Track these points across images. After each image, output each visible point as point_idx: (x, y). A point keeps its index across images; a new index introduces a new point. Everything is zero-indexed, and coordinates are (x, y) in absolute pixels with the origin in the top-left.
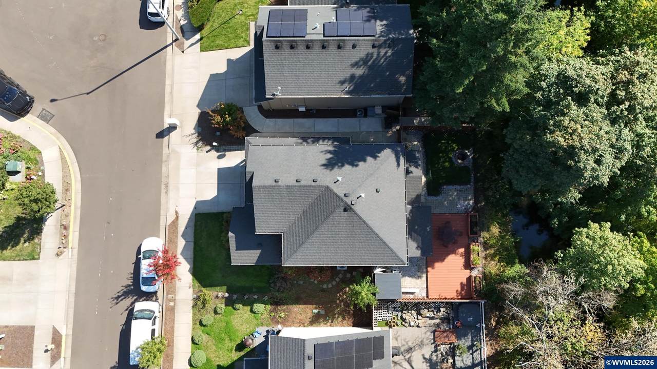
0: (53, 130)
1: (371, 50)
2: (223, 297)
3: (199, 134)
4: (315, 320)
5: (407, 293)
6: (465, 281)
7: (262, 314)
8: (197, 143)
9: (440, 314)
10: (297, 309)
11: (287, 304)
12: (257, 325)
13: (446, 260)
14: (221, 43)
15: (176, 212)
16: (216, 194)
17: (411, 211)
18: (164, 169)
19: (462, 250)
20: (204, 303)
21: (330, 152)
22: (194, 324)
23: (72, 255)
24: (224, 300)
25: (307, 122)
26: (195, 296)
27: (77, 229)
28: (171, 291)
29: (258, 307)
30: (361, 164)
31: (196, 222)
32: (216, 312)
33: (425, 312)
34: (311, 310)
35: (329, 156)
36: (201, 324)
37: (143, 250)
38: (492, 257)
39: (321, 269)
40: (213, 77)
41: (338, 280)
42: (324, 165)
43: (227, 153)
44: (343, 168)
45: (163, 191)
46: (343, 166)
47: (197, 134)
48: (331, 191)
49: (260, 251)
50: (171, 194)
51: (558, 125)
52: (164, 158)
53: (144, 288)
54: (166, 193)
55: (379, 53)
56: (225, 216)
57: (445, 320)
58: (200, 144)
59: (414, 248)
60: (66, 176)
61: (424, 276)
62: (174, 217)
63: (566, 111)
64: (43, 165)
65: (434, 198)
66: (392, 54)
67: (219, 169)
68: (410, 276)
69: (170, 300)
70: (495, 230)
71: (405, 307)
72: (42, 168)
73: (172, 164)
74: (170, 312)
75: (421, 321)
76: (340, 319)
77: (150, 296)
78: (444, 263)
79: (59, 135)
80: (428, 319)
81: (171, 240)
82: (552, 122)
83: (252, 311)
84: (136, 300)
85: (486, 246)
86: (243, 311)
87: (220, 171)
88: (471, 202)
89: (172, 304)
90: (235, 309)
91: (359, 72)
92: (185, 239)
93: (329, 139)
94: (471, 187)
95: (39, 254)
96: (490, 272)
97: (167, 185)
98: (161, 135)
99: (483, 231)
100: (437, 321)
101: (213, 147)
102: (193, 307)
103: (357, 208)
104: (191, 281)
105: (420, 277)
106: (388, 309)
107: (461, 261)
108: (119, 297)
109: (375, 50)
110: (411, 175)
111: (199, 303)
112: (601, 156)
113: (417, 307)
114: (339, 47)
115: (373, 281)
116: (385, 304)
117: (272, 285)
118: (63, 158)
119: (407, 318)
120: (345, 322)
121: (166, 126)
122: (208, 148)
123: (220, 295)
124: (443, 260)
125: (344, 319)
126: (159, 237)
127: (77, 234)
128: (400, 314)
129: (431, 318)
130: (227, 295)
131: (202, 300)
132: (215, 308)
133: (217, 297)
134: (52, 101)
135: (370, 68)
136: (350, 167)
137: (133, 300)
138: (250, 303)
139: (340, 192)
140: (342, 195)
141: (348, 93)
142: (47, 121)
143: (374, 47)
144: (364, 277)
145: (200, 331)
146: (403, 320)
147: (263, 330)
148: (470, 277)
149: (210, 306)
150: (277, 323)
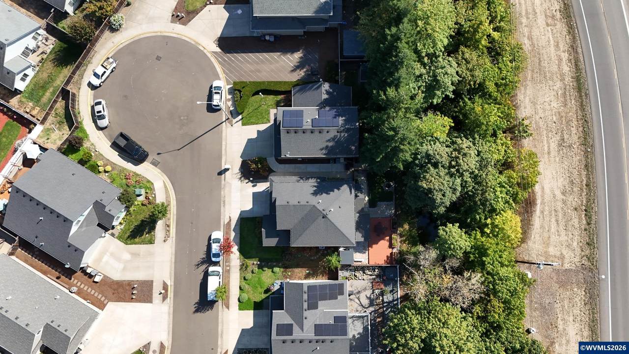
0: (159, 171)
1: (337, 134)
2: (257, 264)
3: (242, 173)
4: (307, 277)
5: (358, 262)
6: (389, 255)
7: (278, 273)
8: (241, 178)
9: (376, 273)
10: (297, 270)
11: (292, 268)
12: (276, 279)
13: (379, 243)
14: (254, 121)
15: (230, 217)
16: (252, 207)
17: (359, 217)
18: (222, 193)
19: (388, 238)
20: (246, 268)
21: (315, 186)
22: (241, 279)
23: (172, 241)
24: (257, 266)
25: (302, 166)
26: (241, 264)
27: (175, 227)
28: (228, 261)
29: (276, 269)
30: (331, 193)
31: (241, 222)
32: (253, 272)
33: (367, 272)
34: (305, 271)
35: (315, 188)
36: (245, 279)
37: (212, 238)
38: (404, 241)
39: (311, 248)
40: (250, 141)
41: (320, 254)
42: (312, 194)
43: (257, 184)
44: (322, 195)
45: (222, 205)
46: (322, 194)
47: (240, 173)
48: (316, 207)
49: (278, 239)
50: (227, 206)
51: (424, 177)
52: (222, 187)
53: (214, 259)
54: (224, 206)
55: (340, 135)
56: (257, 219)
57: (377, 276)
58: (243, 179)
59: (360, 237)
60: (168, 197)
61: (367, 252)
62: (228, 220)
63: (428, 171)
64: (154, 191)
65: (373, 209)
66: (348, 136)
67: (253, 193)
68: (359, 252)
69: (227, 266)
70: (406, 227)
71: (357, 269)
72: (154, 193)
73: (227, 190)
74: (227, 272)
75: (365, 277)
76: (321, 276)
77: (216, 264)
78: (378, 245)
79: (163, 174)
80: (369, 276)
81: (227, 233)
82: (422, 176)
83: (272, 272)
84: (209, 266)
85: (401, 236)
86: (268, 272)
87: (254, 194)
88: (393, 211)
89: (228, 268)
90: (263, 271)
91: (330, 144)
92: (234, 232)
93: (315, 178)
94: (393, 202)
95: (154, 241)
96: (403, 250)
97: (224, 201)
98: (220, 174)
99: (399, 227)
100: (374, 277)
101: (250, 181)
102: (240, 270)
103: (329, 216)
104: (239, 255)
105: (365, 253)
106: (347, 270)
107: (388, 244)
108: (199, 264)
109: (339, 134)
110: (358, 198)
111: (243, 267)
112: (444, 192)
113: (363, 269)
114: (320, 132)
115: (339, 255)
116: (346, 267)
117: (284, 257)
118: (166, 187)
119: (358, 275)
120: (323, 277)
121: (223, 168)
122: (247, 181)
123: (255, 263)
124: (377, 243)
125: (323, 276)
126: (220, 231)
127: (175, 229)
128: (354, 273)
129: (371, 275)
130: (259, 263)
131: (245, 266)
132: (252, 270)
133: (253, 264)
134: (158, 154)
135: (336, 142)
136: (326, 195)
137: (206, 266)
138: (271, 267)
139: (320, 208)
140: (321, 210)
141: (325, 154)
142: (156, 166)
143: (338, 132)
144: (334, 253)
145: (244, 283)
146: (355, 276)
147: (279, 282)
148: (392, 252)
149: (250, 269)
150: (287, 278)
